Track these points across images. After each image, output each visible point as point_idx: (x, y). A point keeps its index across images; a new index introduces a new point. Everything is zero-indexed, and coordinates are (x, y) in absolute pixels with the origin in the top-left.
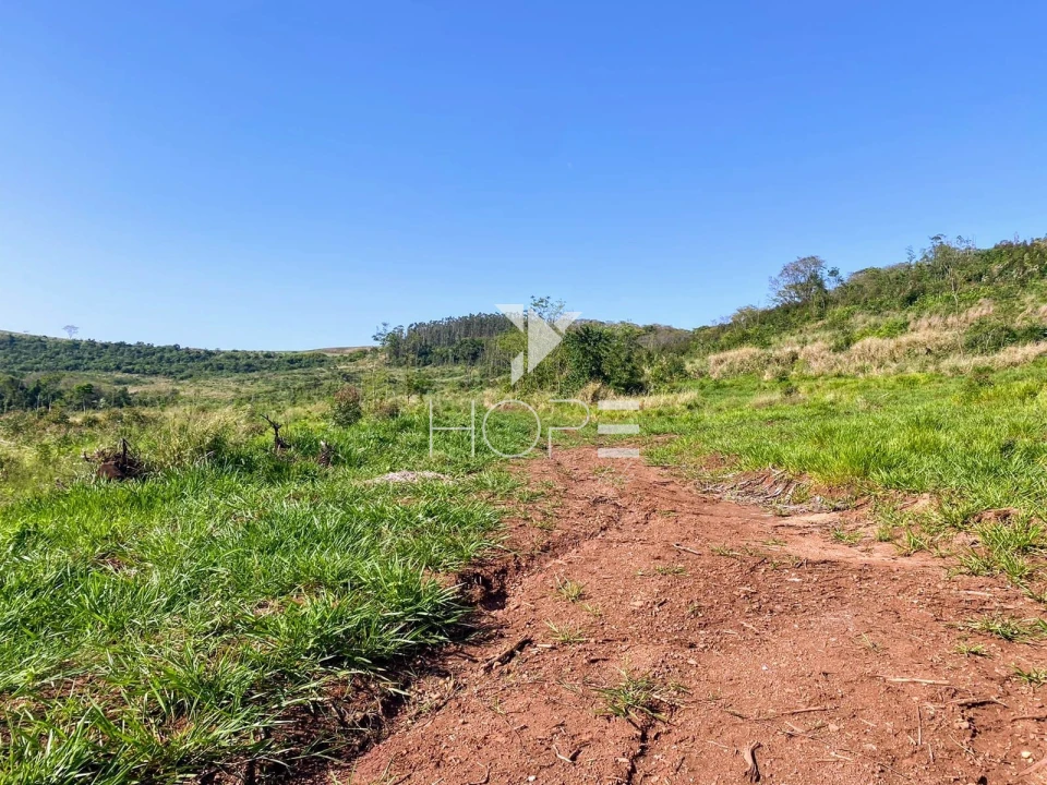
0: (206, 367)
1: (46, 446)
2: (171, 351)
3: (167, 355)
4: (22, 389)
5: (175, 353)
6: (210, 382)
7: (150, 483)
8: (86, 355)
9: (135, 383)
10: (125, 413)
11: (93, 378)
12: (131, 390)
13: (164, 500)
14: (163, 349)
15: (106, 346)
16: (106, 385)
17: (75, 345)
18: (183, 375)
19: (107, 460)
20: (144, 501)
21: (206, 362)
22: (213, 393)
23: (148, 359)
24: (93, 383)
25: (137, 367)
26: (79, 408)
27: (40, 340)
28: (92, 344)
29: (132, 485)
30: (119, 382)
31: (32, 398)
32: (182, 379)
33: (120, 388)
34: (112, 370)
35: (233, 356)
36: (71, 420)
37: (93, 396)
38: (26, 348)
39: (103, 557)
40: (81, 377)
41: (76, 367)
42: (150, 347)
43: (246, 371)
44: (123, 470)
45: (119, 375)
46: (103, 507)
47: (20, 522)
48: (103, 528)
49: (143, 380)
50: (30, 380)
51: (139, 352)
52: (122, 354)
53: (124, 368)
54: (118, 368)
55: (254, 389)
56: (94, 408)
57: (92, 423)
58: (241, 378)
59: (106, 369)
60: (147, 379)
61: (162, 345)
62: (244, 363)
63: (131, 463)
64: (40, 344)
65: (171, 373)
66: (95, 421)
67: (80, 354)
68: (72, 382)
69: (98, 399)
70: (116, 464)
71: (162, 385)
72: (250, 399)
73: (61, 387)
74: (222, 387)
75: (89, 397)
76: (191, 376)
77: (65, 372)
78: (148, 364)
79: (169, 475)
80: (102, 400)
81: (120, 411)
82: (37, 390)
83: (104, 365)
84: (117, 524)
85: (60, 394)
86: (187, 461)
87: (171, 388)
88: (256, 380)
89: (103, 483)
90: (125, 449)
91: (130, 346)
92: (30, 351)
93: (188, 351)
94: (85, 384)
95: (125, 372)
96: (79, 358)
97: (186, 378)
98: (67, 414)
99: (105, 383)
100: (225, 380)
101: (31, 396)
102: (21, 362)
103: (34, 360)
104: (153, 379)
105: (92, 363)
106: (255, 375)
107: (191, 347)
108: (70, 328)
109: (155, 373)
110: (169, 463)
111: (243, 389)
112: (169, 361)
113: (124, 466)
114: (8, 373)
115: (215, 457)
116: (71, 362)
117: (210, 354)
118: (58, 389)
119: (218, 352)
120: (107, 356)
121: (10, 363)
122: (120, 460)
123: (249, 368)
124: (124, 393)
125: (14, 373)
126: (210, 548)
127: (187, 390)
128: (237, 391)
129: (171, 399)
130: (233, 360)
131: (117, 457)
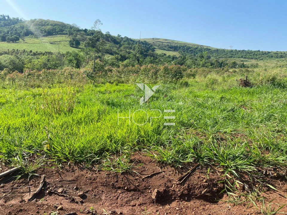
0: (267, 56)
1: (224, 77)
2: (257, 52)
3: (256, 53)
4: (219, 62)
5: (258, 52)
6: (268, 61)
7: (252, 89)
8: (234, 54)
9: (246, 61)
10: (243, 69)
11: (235, 60)
12: (245, 63)
13: (257, 94)
14: (255, 52)
15: (239, 51)
16: (238, 62)
17: (232, 51)
18: (260, 59)
19: (242, 81)
20: (251, 93)
21: (268, 55)
22: (269, 64)
23: (250, 54)
24: (235, 61)
25: (247, 57)
26: (232, 68)
27: (224, 50)
28: (236, 50)
29: (248, 88)
30: (242, 61)
31: (221, 65)
32: (260, 60)
33: (242, 63)
34: (240, 58)
35: (276, 53)
36: (230, 71)
37: (235, 65)
38: (220, 52)
39: (241, 106)
40: (232, 59)
41: (231, 57)
42: (251, 51)
43: (280, 58)
44: (246, 84)
45: (242, 59)
46: (241, 93)
47: (221, 95)
48: (240, 99)
49: (248, 60)
50: (220, 60)
51: (248, 52)
52: (243, 53)
53: (244, 57)
54: (242, 57)
55: (282, 63)
56: (235, 68)
57: (235, 72)
58: (279, 60)
59: (239, 58)
60: (250, 60)
61: (255, 50)
62: (280, 55)
63: (248, 83)
64: (224, 51)
65: (256, 58)
66: (236, 71)
67: (233, 53)
68: (231, 61)
69: (236, 65)
70: (244, 83)
71: (254, 62)
72: (281, 67)
73: (228, 62)
74: (272, 63)
75: (234, 65)
76: (262, 59)
77: (229, 58)
78: (250, 56)
79: (258, 87)
80: (237, 66)
81: (242, 69)
82: (222, 63)
83: (239, 56)
84: (244, 98)
85: (227, 64)
86: (264, 83)
87: (256, 63)
88: (283, 60)
89: (241, 87)
90: (247, 79)
91: (246, 51)
92: (221, 53)
93: (262, 52)
94: (234, 61)
95: (244, 58)
96: (232, 54)
97: (261, 60)
98: (229, 69)
99: (238, 61)
100: (273, 61)
101: (220, 64)
102: (219, 56)
103: (222, 55)
104: (251, 60)
105: (235, 56)
106: (283, 59)
107: (263, 51)
108: (231, 47)
109: (252, 58)
110: (258, 83)
111: (279, 63)
112: (256, 55)
113: (246, 83)
114: (216, 58)
115: (272, 83)
116: (231, 56)
117: (269, 52)
118: (227, 63)
119: (272, 52)
120: (239, 54)
121: (216, 56)
122: (245, 82)
123: (281, 57)
124: (243, 64)
125: (217, 59)
126: (272, 108)
127: (261, 63)
128: (277, 64)
129: (256, 66)
130: (276, 54)
131: (244, 81)
